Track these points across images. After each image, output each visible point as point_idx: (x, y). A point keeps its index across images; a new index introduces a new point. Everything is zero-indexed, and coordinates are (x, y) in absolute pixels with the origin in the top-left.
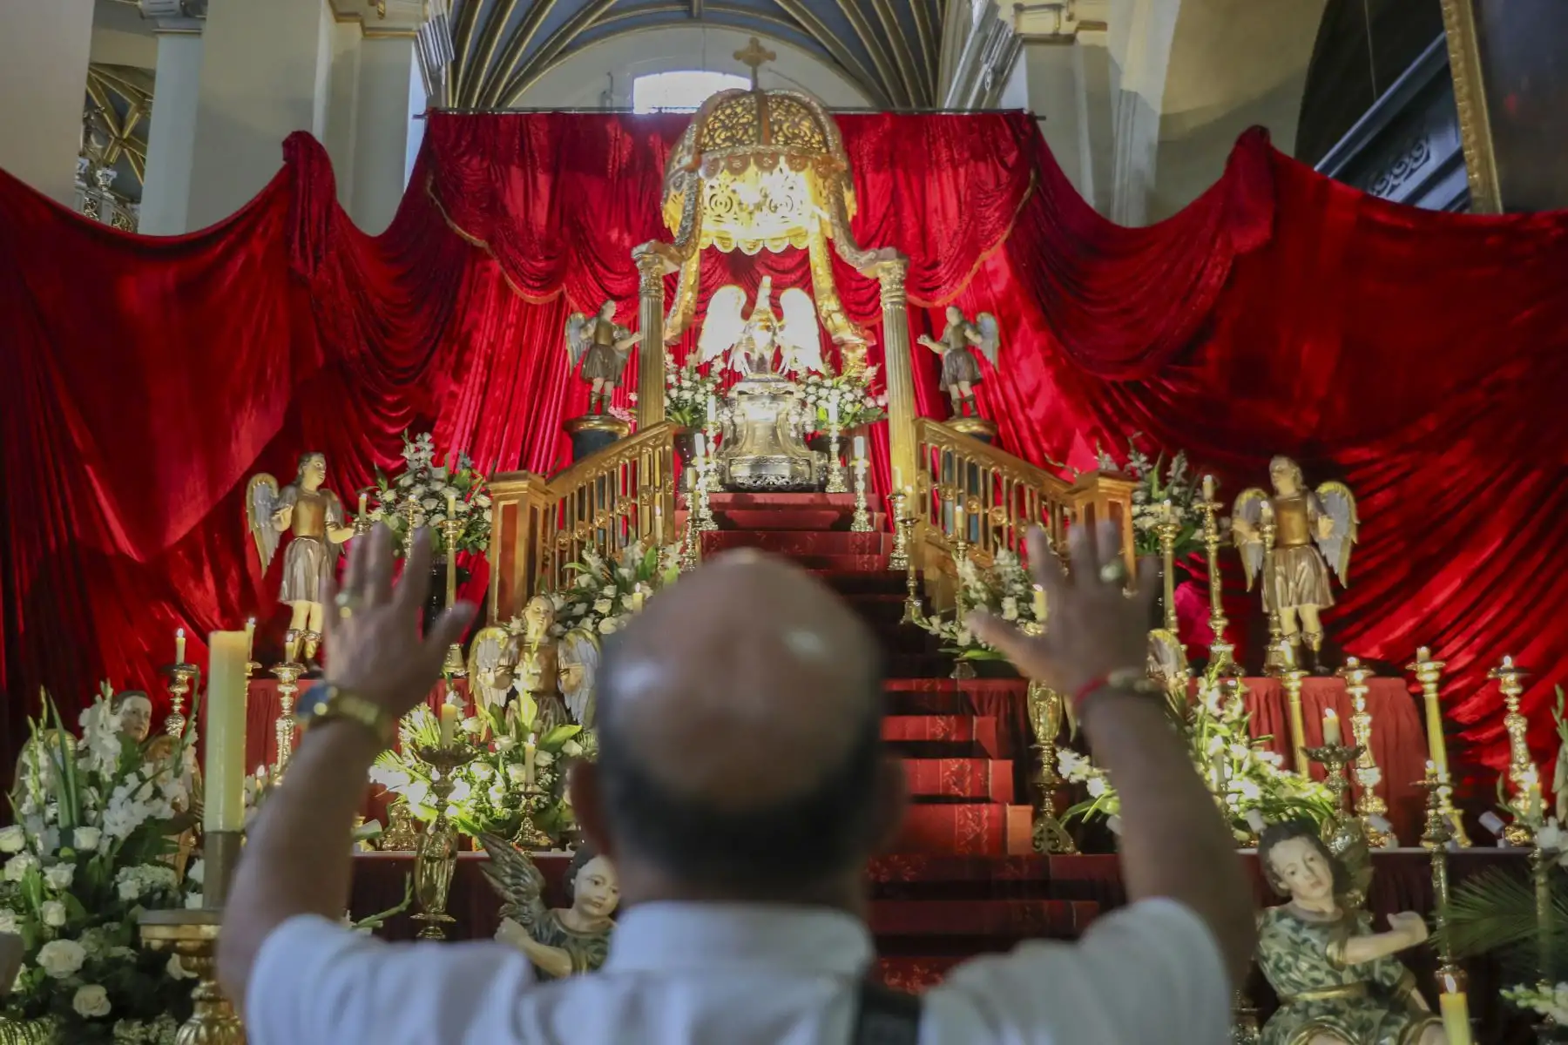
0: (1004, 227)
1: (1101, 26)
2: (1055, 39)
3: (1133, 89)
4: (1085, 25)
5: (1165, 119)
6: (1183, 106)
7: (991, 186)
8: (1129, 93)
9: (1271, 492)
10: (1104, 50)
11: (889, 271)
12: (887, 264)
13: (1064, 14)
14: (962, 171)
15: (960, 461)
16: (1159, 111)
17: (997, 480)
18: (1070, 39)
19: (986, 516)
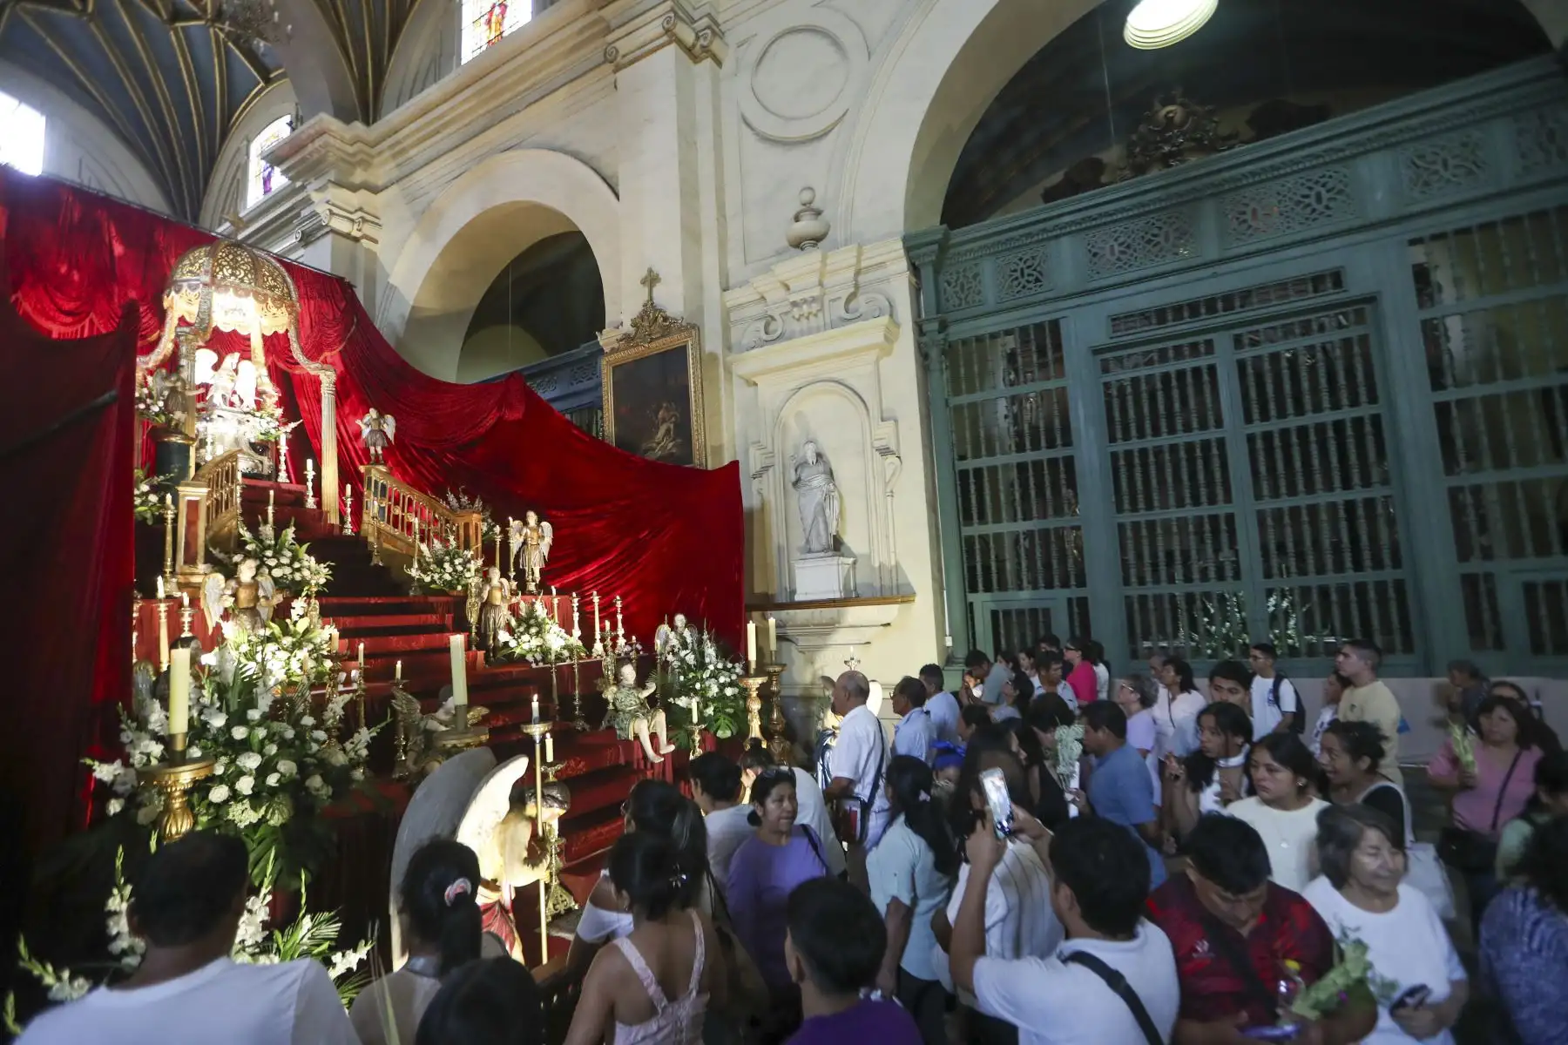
0: (340, 343)
1: (376, 241)
2: (347, 236)
3: (395, 284)
4: (366, 237)
5: (413, 307)
6: (422, 305)
7: (331, 317)
8: (392, 286)
9: (526, 523)
10: (375, 254)
11: (328, 377)
12: (328, 373)
13: (356, 226)
14: (312, 302)
15: (376, 482)
16: (411, 303)
17: (410, 501)
18: (356, 240)
19: (403, 516)
